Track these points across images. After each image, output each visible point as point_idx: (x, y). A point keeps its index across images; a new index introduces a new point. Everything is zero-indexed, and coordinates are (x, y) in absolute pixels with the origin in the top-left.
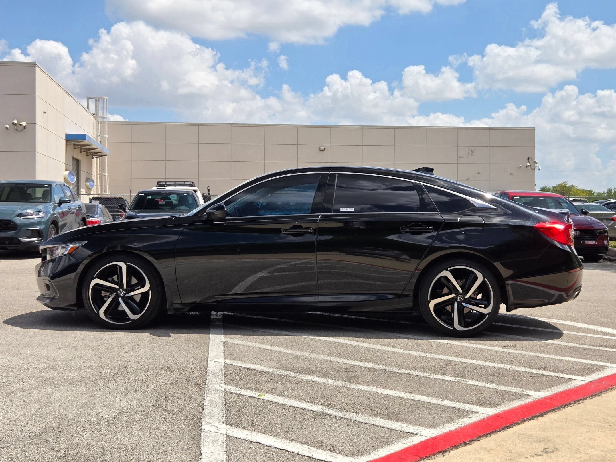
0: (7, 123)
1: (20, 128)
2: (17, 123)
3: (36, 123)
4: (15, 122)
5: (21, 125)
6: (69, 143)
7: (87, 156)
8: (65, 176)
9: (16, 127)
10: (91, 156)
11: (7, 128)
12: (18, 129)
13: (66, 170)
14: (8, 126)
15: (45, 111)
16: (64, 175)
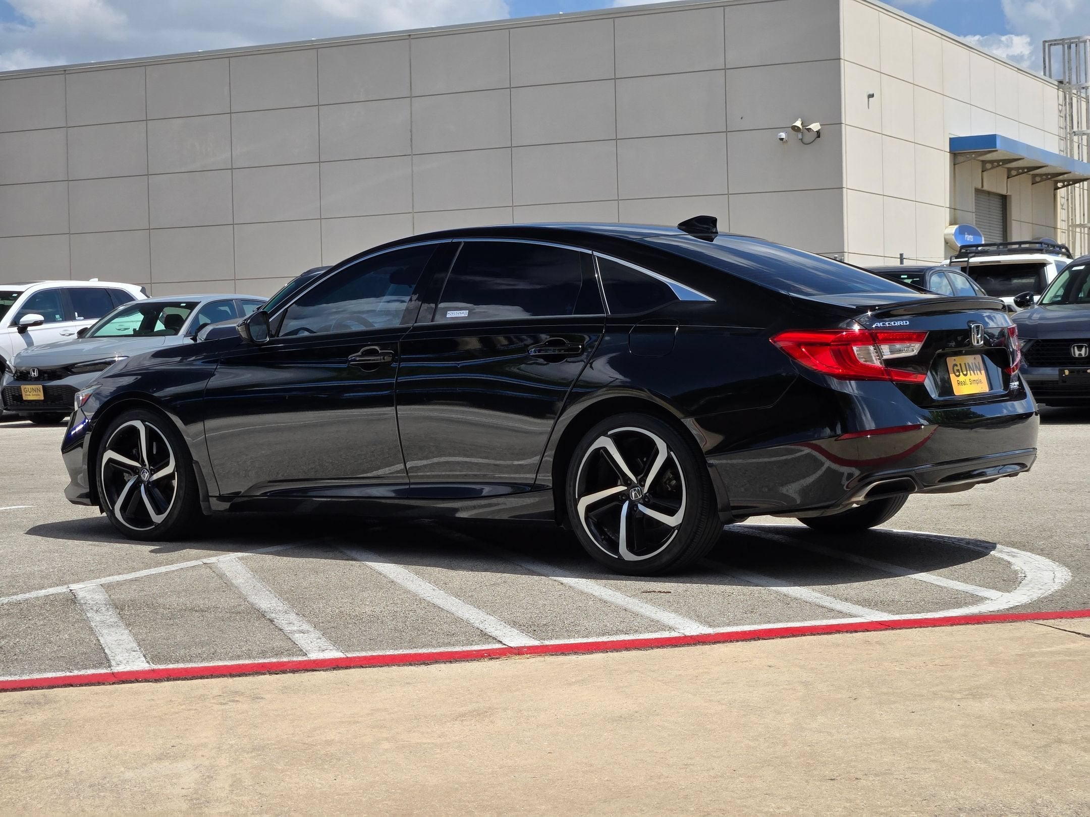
0: (782, 129)
1: (809, 137)
2: (801, 127)
3: (841, 123)
4: (798, 123)
5: (809, 130)
6: (960, 159)
7: (1033, 184)
8: (947, 237)
9: (800, 136)
10: (1050, 183)
11: (782, 139)
12: (804, 140)
13: (952, 223)
14: (783, 135)
15: (871, 93)
16: (945, 235)
